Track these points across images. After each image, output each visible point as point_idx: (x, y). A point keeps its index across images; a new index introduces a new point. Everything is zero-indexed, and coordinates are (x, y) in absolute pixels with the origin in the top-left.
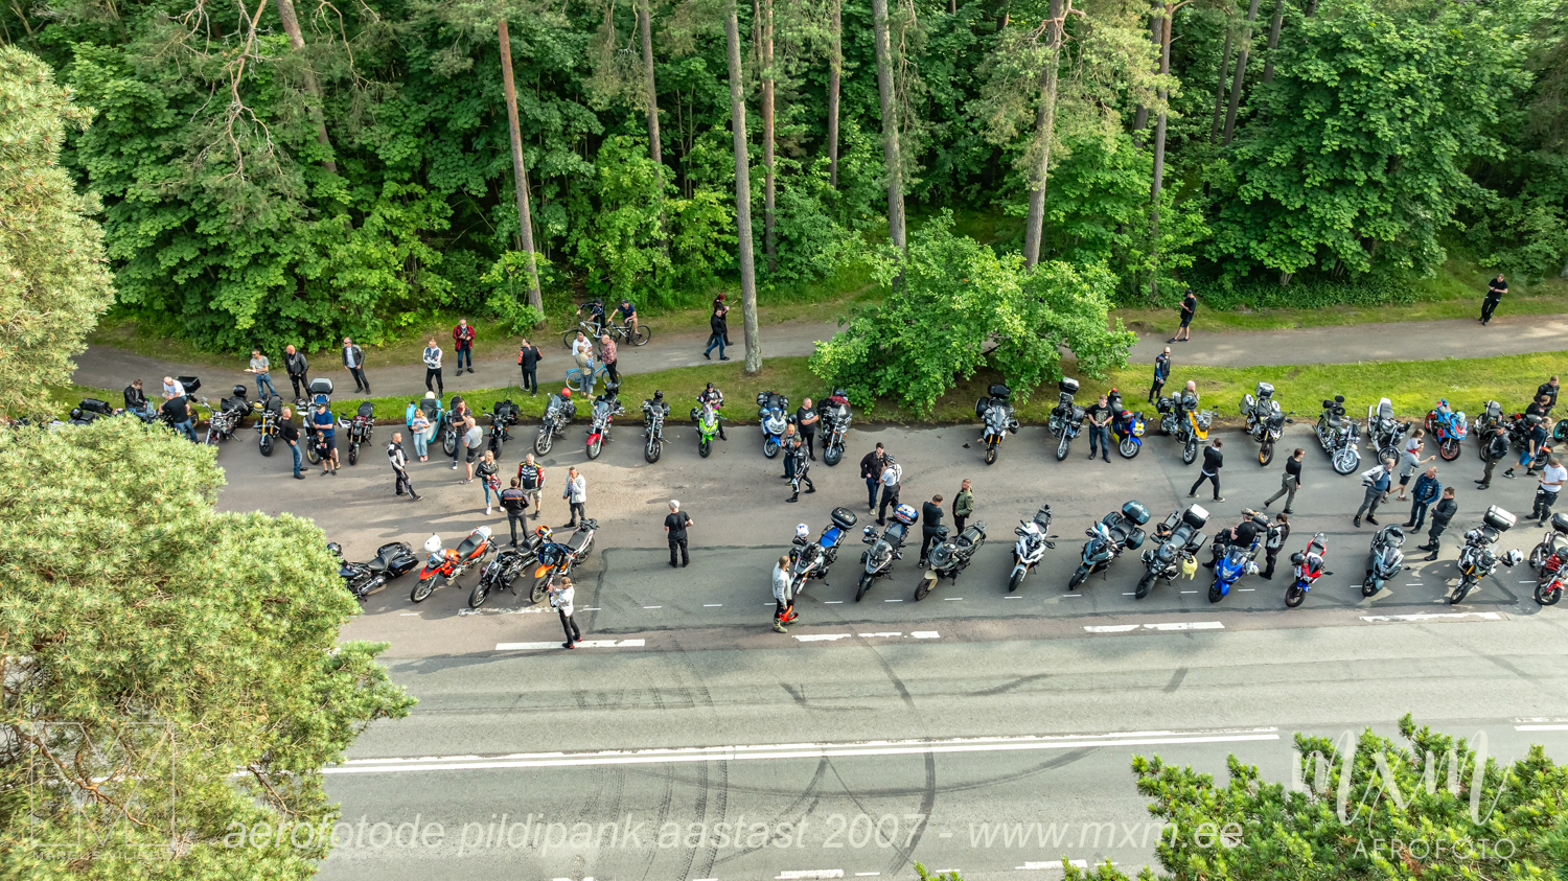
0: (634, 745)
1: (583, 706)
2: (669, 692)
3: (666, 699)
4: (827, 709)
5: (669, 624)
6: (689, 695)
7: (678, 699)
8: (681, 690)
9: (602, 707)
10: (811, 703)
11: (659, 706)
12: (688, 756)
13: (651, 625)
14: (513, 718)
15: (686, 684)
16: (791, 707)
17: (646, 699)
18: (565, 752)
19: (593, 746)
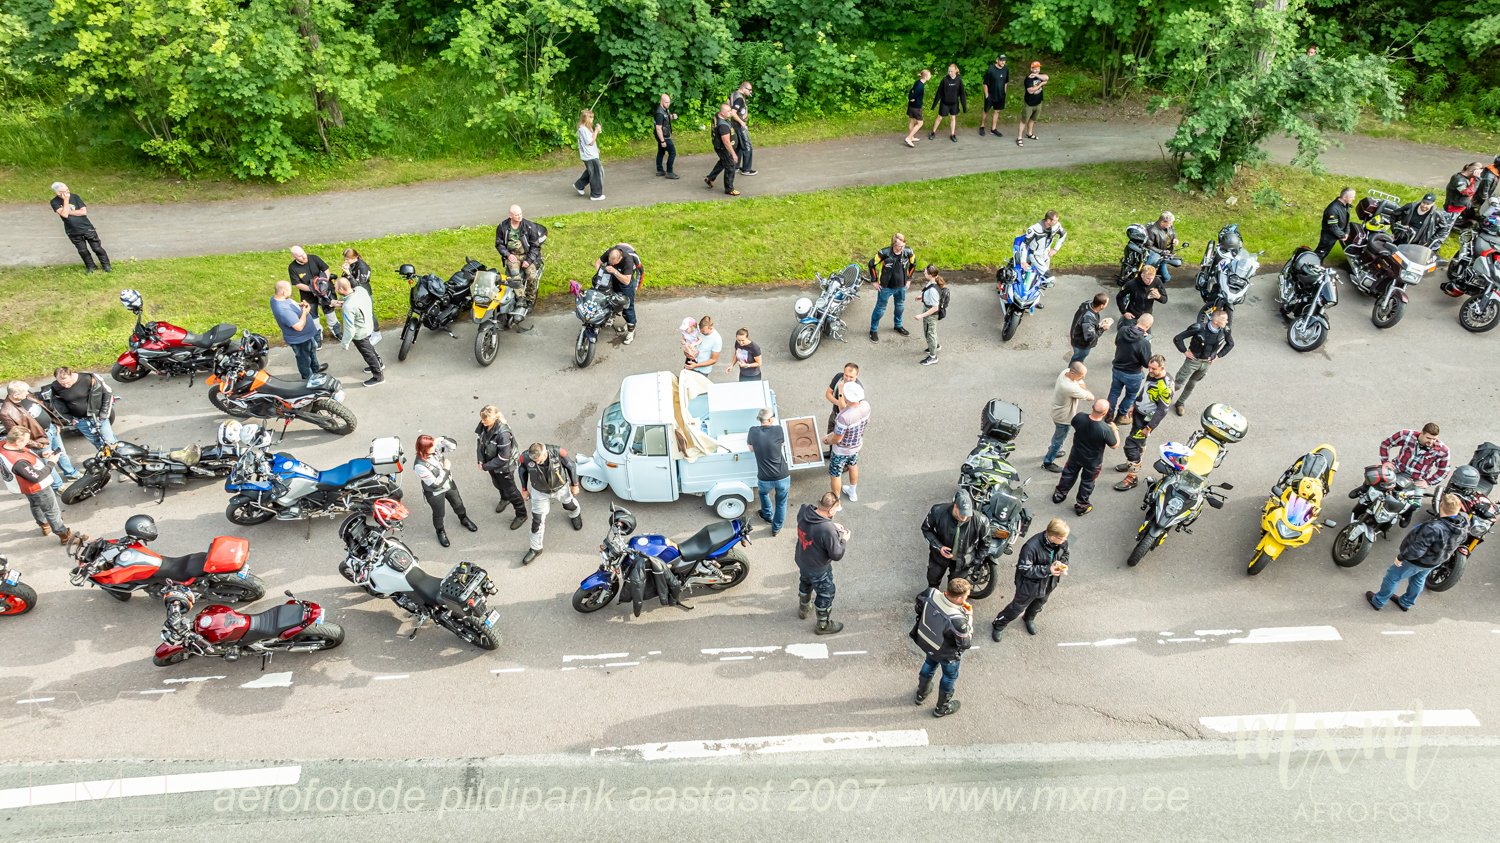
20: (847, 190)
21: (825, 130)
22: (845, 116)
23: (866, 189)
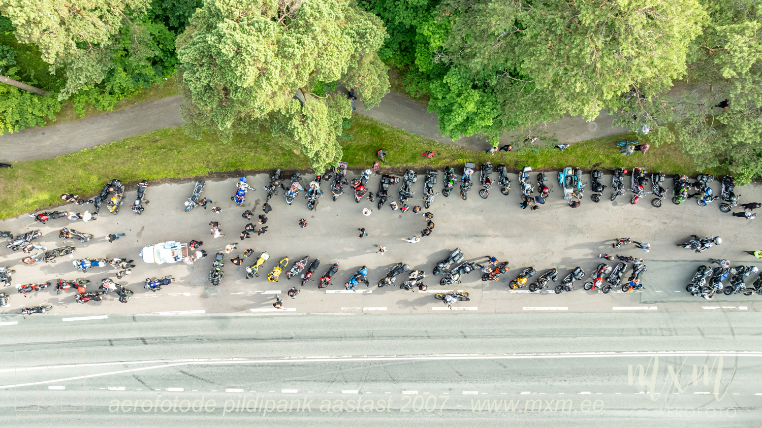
0: (657, 350)
1: (641, 334)
2: (665, 329)
3: (665, 332)
4: (710, 338)
5: (664, 300)
6: (671, 331)
7: (668, 333)
8: (669, 329)
9: (647, 335)
10: (706, 336)
11: (663, 335)
12: (671, 354)
13: (659, 300)
14: (622, 338)
15: (670, 327)
16: (700, 337)
17: (659, 332)
18: (639, 352)
19: (646, 350)
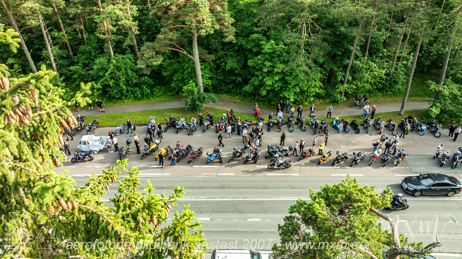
13: (426, 172)
20: (142, 112)
21: (145, 102)
22: (151, 99)
23: (145, 111)
